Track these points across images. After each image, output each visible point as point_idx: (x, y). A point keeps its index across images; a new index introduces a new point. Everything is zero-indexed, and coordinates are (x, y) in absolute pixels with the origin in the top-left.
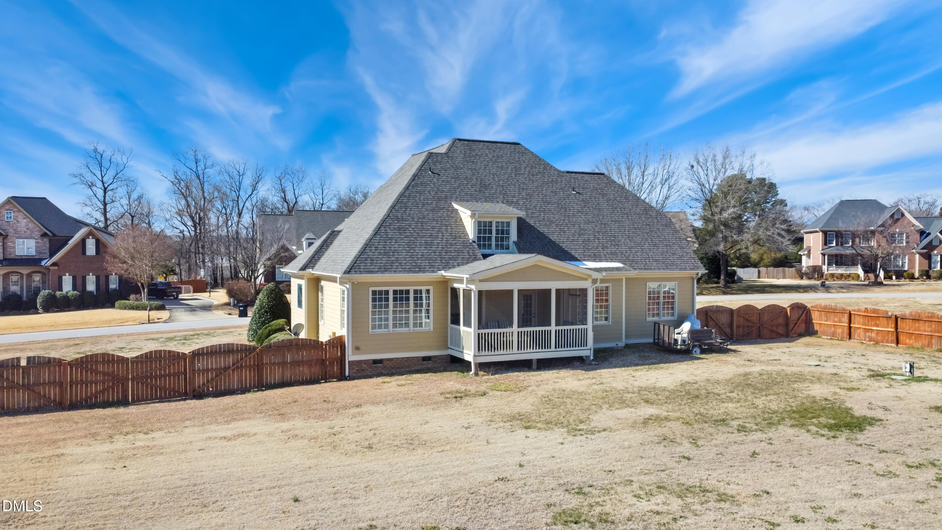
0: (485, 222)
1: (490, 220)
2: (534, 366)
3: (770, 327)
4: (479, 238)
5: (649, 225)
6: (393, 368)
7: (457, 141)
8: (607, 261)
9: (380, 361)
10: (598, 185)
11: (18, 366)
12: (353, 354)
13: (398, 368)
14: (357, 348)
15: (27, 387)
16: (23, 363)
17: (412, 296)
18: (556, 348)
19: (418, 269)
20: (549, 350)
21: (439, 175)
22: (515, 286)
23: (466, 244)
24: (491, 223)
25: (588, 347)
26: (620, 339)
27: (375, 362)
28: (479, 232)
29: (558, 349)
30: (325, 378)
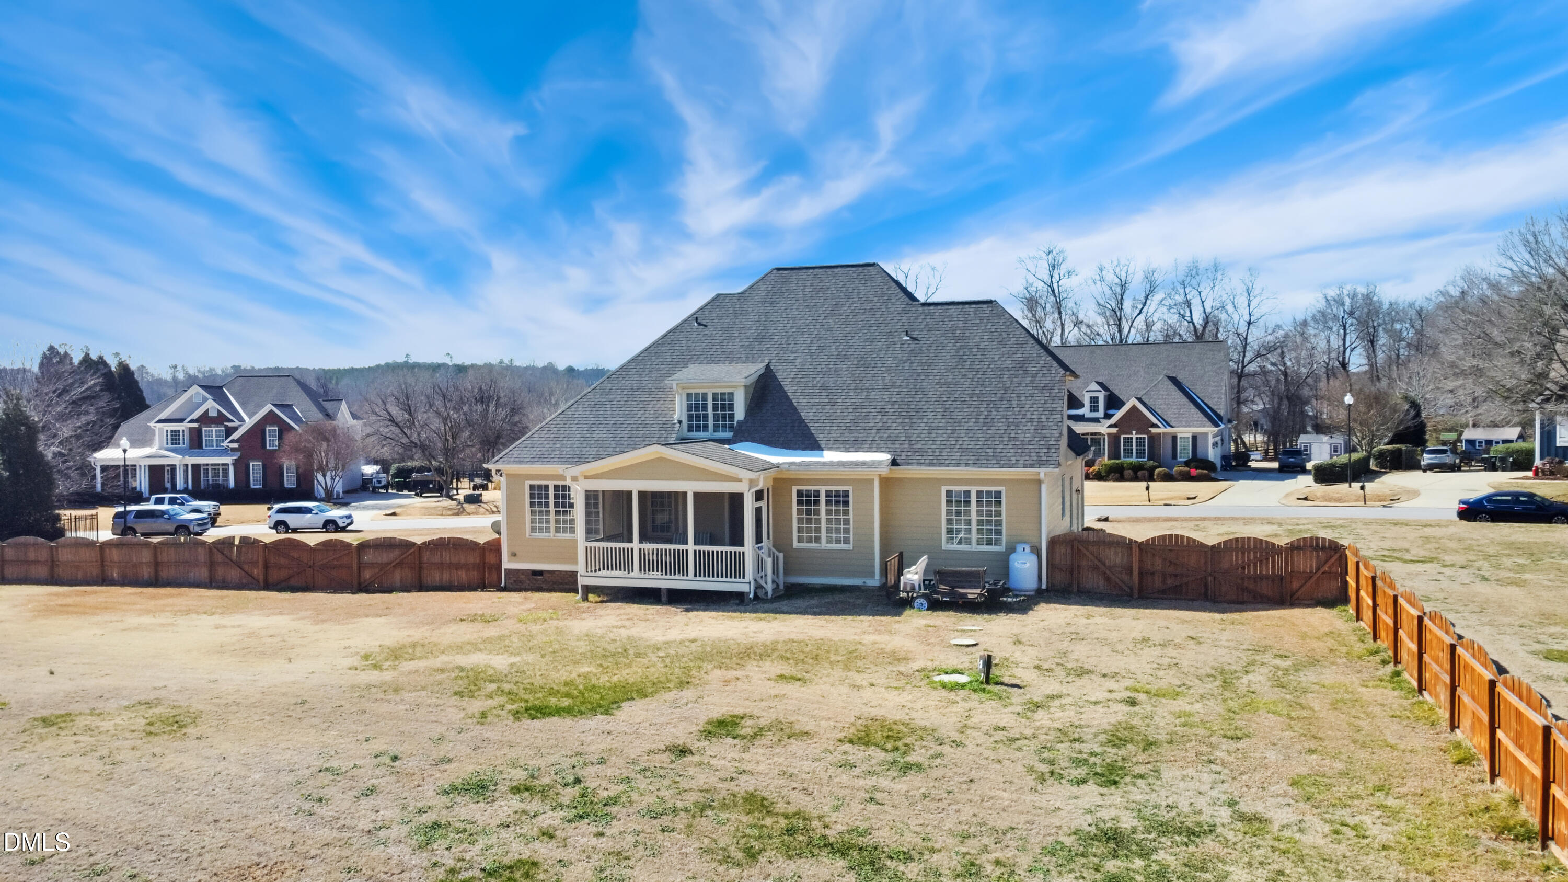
0: (697, 394)
1: (704, 391)
2: (664, 598)
4: (690, 417)
5: (1006, 389)
6: (555, 583)
7: (775, 272)
8: (870, 449)
9: (540, 573)
10: (965, 322)
11: (232, 544)
12: (509, 561)
13: (561, 583)
14: (514, 555)
15: (238, 564)
16: (237, 542)
18: (695, 575)
20: (685, 578)
21: (706, 326)
22: (635, 486)
24: (705, 396)
25: (746, 580)
26: (872, 575)
27: (536, 573)
28: (689, 408)
29: (698, 578)
30: (482, 585)
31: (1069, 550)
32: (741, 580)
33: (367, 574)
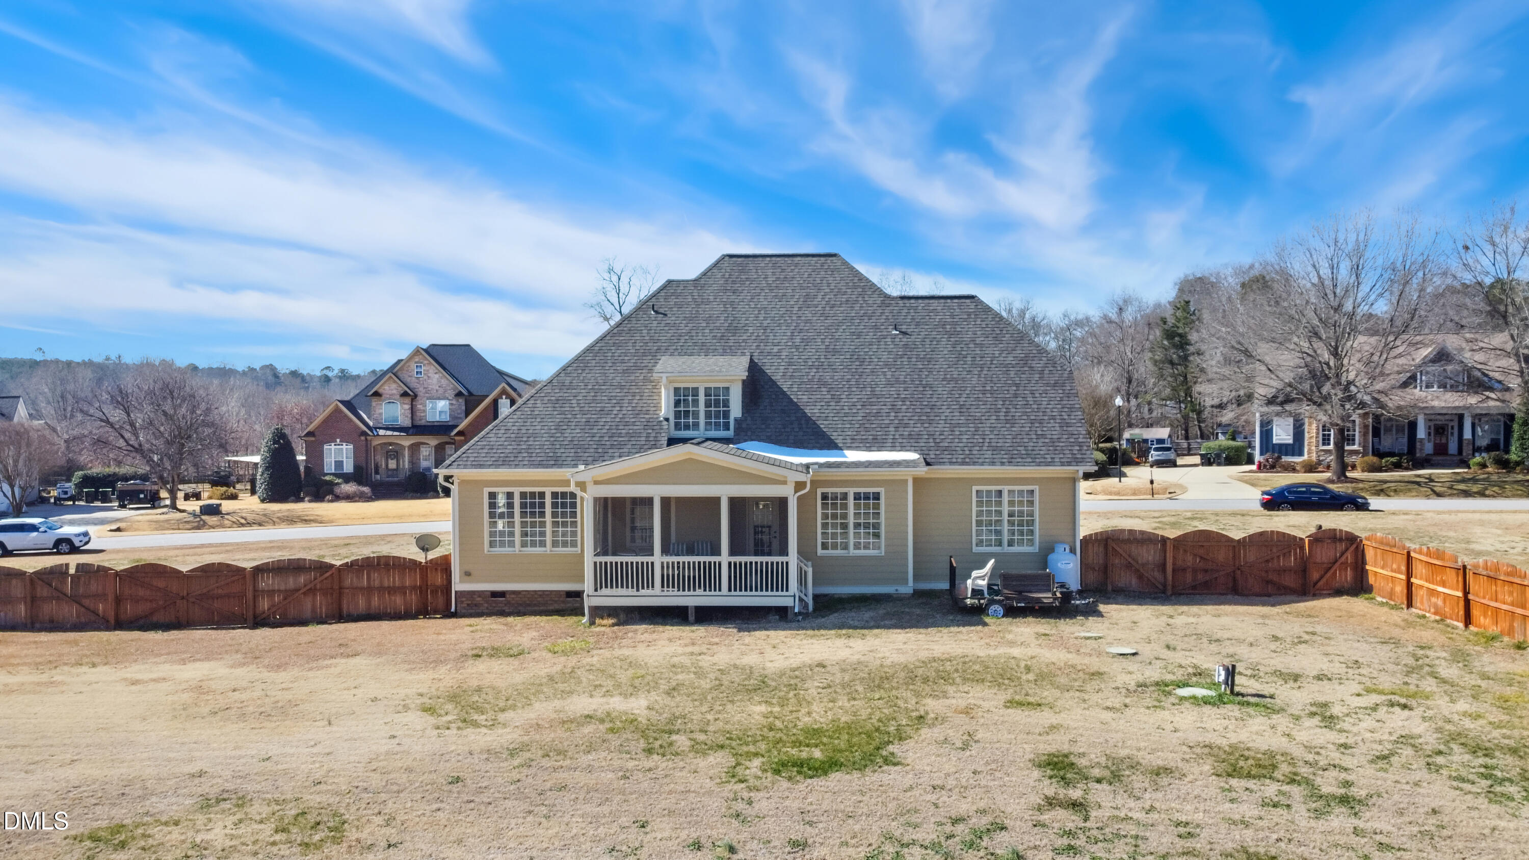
0: (686, 389)
1: (695, 385)
2: (692, 618)
3: (1264, 574)
4: (677, 415)
5: (1017, 385)
6: (521, 605)
7: (727, 259)
8: (893, 448)
9: (502, 594)
10: (952, 316)
11: (66, 573)
12: (461, 581)
13: (529, 605)
14: (468, 574)
15: (75, 599)
16: (72, 571)
17: (548, 500)
18: (730, 590)
19: (553, 462)
20: (717, 593)
21: (665, 315)
22: (656, 491)
23: (653, 425)
24: (695, 391)
25: (791, 593)
26: (905, 581)
27: (495, 594)
28: (677, 403)
29: (733, 593)
30: (423, 612)
31: (1101, 549)
32: (785, 593)
33: (264, 604)
